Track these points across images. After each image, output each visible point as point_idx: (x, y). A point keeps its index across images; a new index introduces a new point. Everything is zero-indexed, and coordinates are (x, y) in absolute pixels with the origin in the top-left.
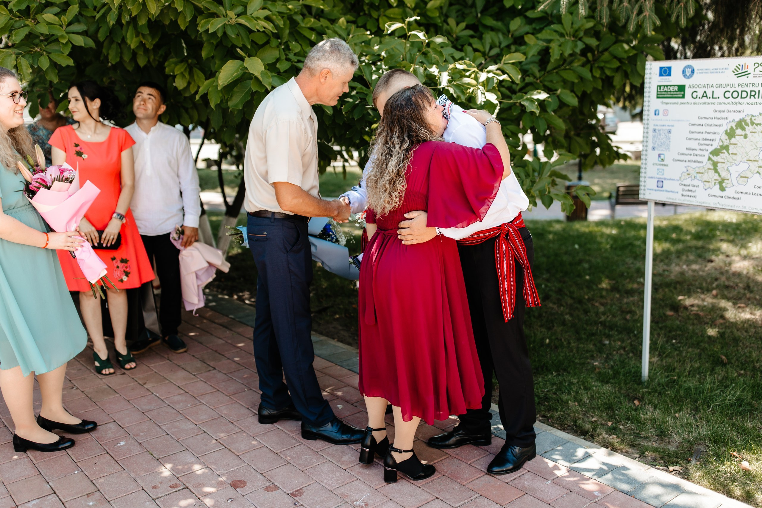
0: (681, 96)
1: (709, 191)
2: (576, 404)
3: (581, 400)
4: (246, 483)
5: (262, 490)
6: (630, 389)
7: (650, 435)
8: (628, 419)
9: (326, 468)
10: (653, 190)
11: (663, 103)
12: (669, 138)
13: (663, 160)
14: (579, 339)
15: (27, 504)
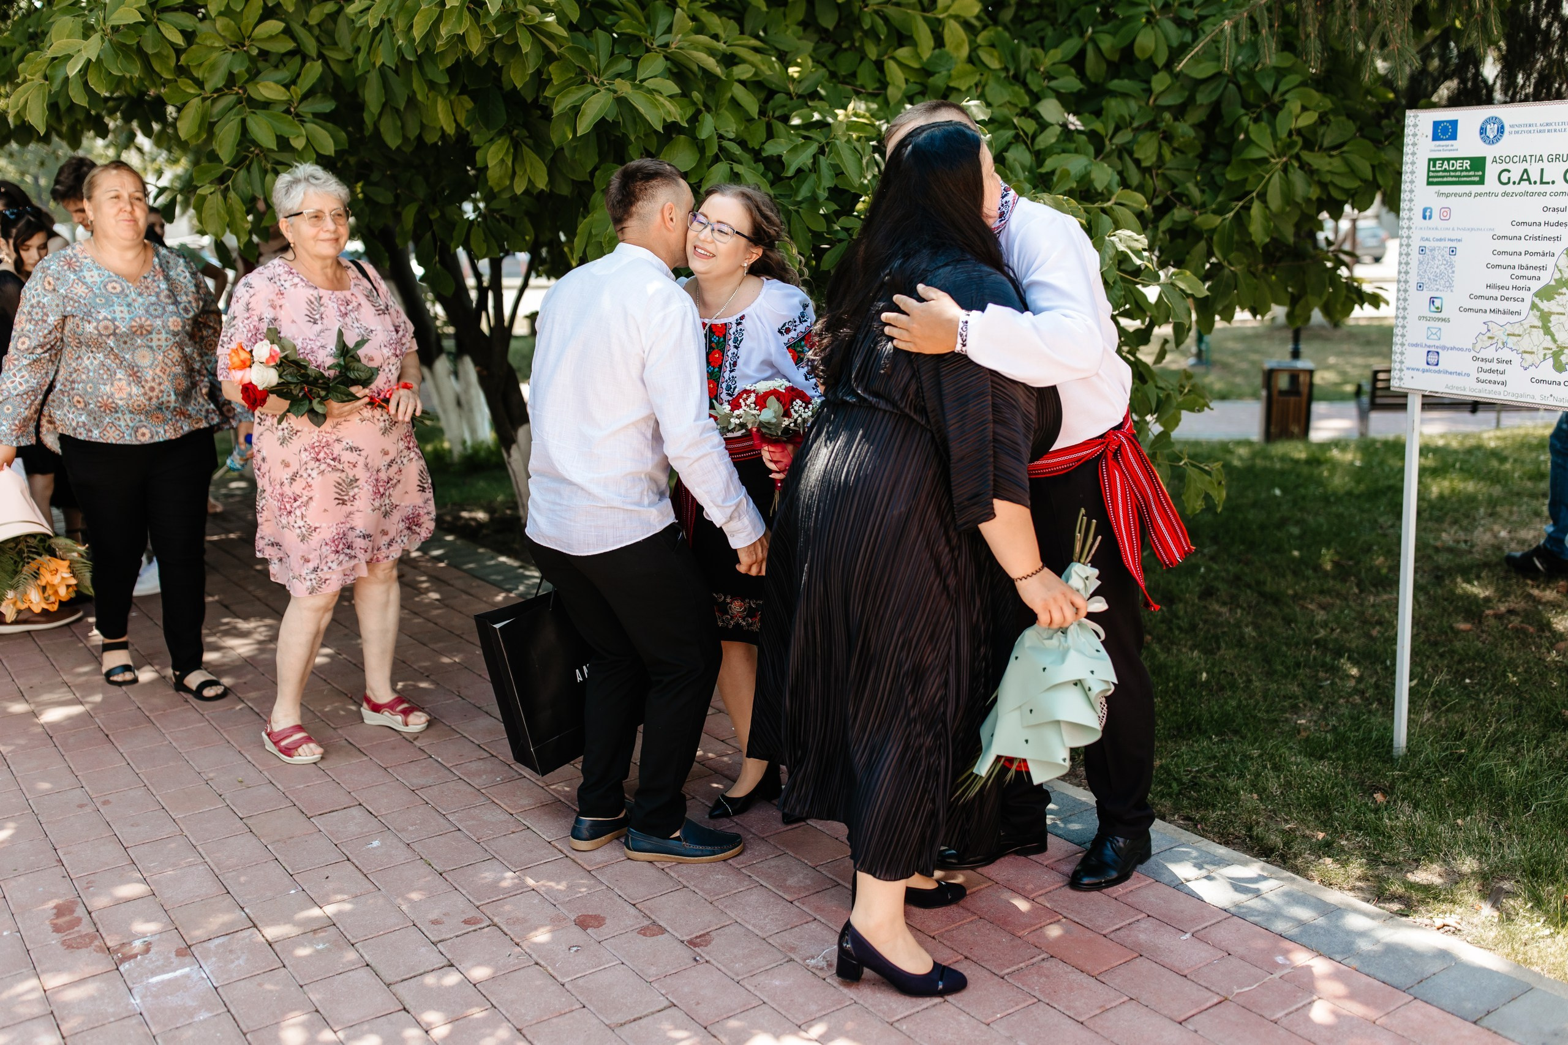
0: (1477, 179)
1: (1533, 372)
2: (1255, 796)
3: (1265, 790)
4: (604, 919)
5: (635, 934)
6: (1366, 770)
7: (1401, 858)
8: (1358, 827)
9: (755, 897)
10: (1418, 370)
11: (1439, 194)
12: (1452, 266)
13: (1439, 310)
14: (1270, 674)
15: (205, 944)
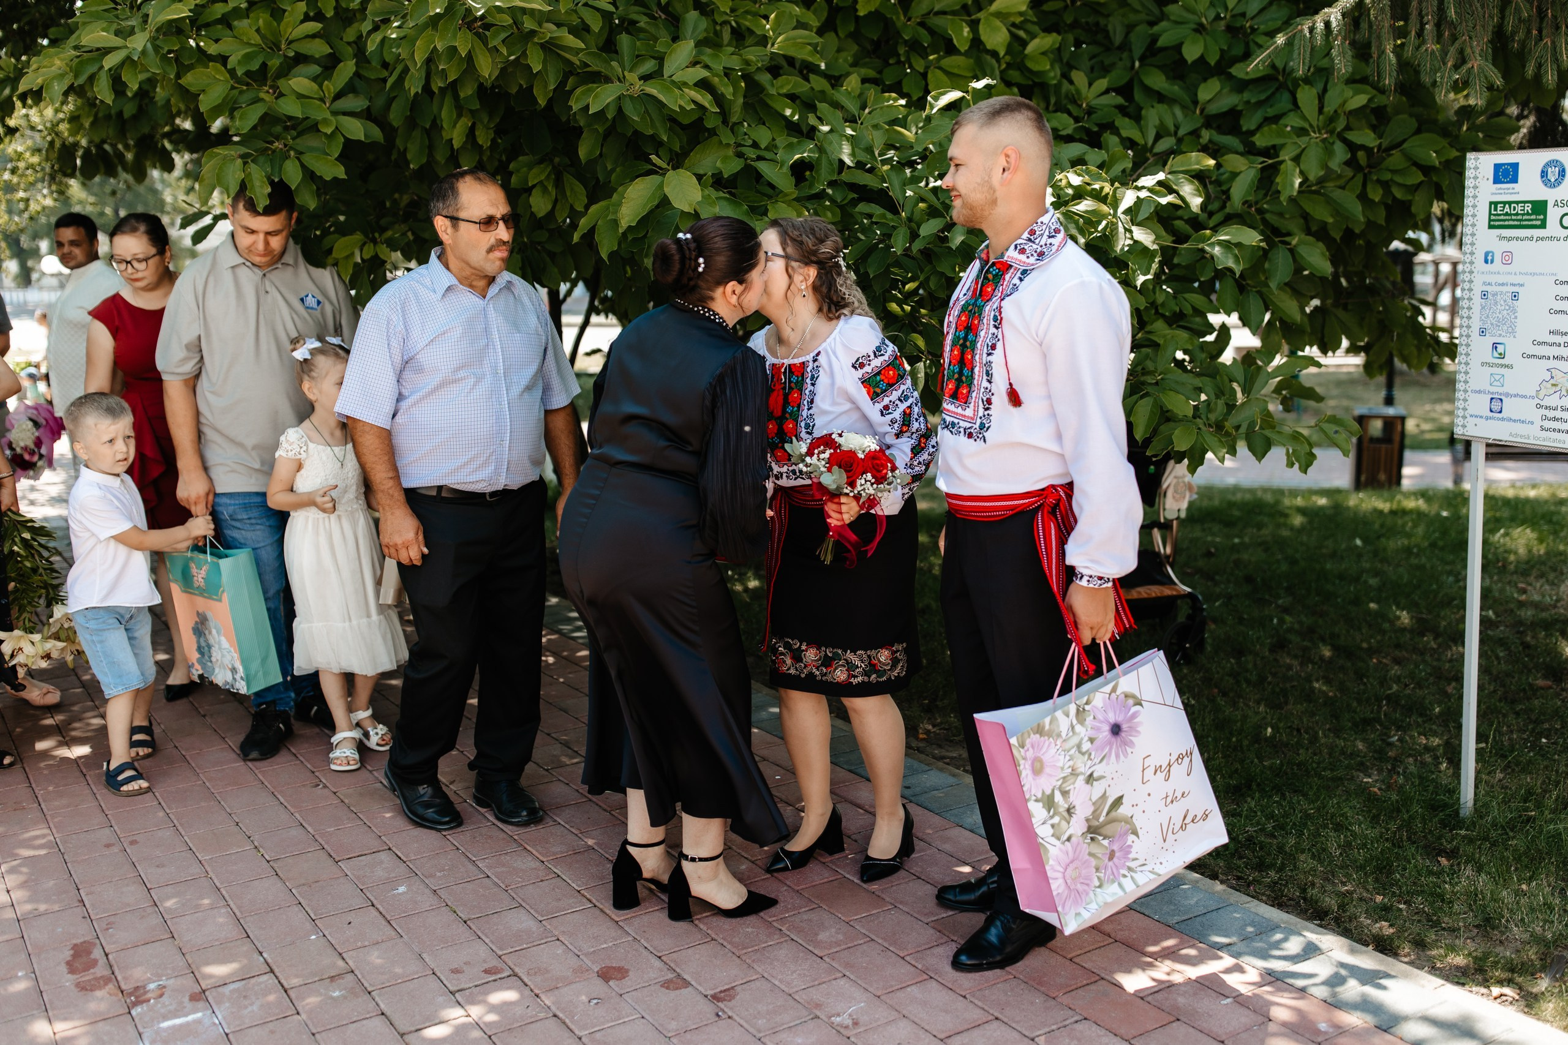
0: (1539, 223)
2: (1313, 856)
3: (1323, 850)
4: (627, 971)
5: (658, 986)
6: (1431, 832)
7: (1461, 924)
8: (1417, 891)
9: (784, 952)
10: (1481, 417)
11: (1501, 238)
12: (1514, 311)
13: (1502, 356)
14: (1337, 731)
15: (220, 989)
